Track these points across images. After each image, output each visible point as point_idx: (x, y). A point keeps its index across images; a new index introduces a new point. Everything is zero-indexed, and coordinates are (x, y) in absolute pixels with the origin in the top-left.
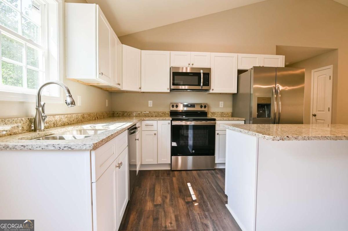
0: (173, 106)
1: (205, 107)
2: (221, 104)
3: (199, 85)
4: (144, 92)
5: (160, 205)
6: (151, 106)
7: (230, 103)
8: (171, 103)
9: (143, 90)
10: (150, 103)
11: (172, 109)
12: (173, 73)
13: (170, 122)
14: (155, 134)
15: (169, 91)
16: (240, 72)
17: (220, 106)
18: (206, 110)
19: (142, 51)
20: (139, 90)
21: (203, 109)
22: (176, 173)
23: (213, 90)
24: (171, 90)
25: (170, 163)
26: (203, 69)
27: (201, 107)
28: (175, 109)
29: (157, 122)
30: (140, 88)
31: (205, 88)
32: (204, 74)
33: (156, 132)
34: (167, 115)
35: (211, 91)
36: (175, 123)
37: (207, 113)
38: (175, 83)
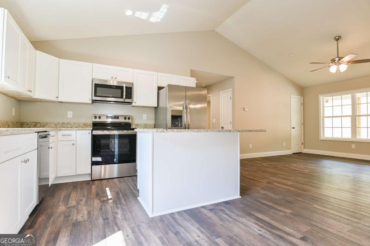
0: (96, 117)
1: (129, 119)
2: (145, 116)
3: (122, 97)
4: (62, 102)
5: (74, 207)
6: (71, 117)
7: (152, 115)
8: (93, 114)
9: (60, 100)
10: (70, 114)
11: (94, 120)
12: (95, 84)
13: (90, 131)
14: (73, 144)
15: (90, 102)
16: (160, 88)
17: (144, 119)
18: (130, 121)
19: (60, 59)
20: (57, 100)
21: (127, 121)
22: (96, 182)
23: (135, 103)
24: (94, 101)
25: (90, 173)
26: (125, 83)
27: (125, 118)
28: (98, 120)
29: (76, 132)
30: (57, 97)
31: (127, 100)
32: (126, 87)
33: (74, 142)
34: (89, 126)
35: (134, 104)
36: (96, 132)
37: (130, 124)
38: (97, 95)
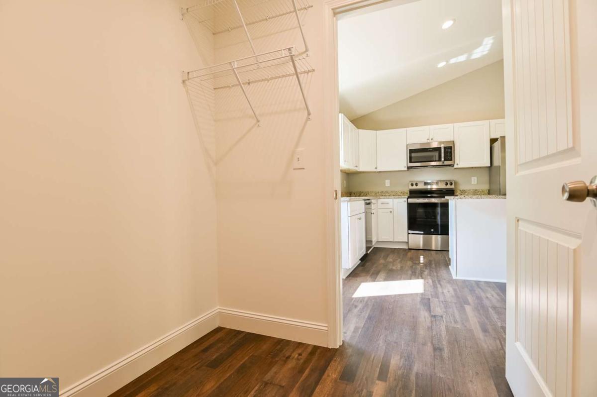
0: (412, 185)
1: (451, 184)
2: (474, 180)
3: (440, 160)
4: (380, 172)
5: (391, 262)
6: (389, 185)
7: (486, 178)
8: (410, 182)
9: (378, 171)
10: (388, 183)
11: (411, 187)
12: (410, 150)
13: (406, 199)
14: (391, 212)
15: (406, 169)
16: (493, 141)
17: (473, 183)
18: (453, 187)
19: (377, 131)
20: (376, 170)
21: (449, 186)
22: (413, 251)
23: (458, 164)
24: (409, 168)
25: (407, 241)
26: (444, 142)
27: (447, 184)
28: (414, 187)
29: (393, 200)
30: (376, 168)
31: (446, 163)
32: (445, 148)
33: (391, 210)
34: (406, 195)
35: (456, 166)
36: (411, 201)
37: (454, 191)
38: (413, 161)
